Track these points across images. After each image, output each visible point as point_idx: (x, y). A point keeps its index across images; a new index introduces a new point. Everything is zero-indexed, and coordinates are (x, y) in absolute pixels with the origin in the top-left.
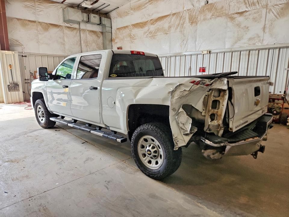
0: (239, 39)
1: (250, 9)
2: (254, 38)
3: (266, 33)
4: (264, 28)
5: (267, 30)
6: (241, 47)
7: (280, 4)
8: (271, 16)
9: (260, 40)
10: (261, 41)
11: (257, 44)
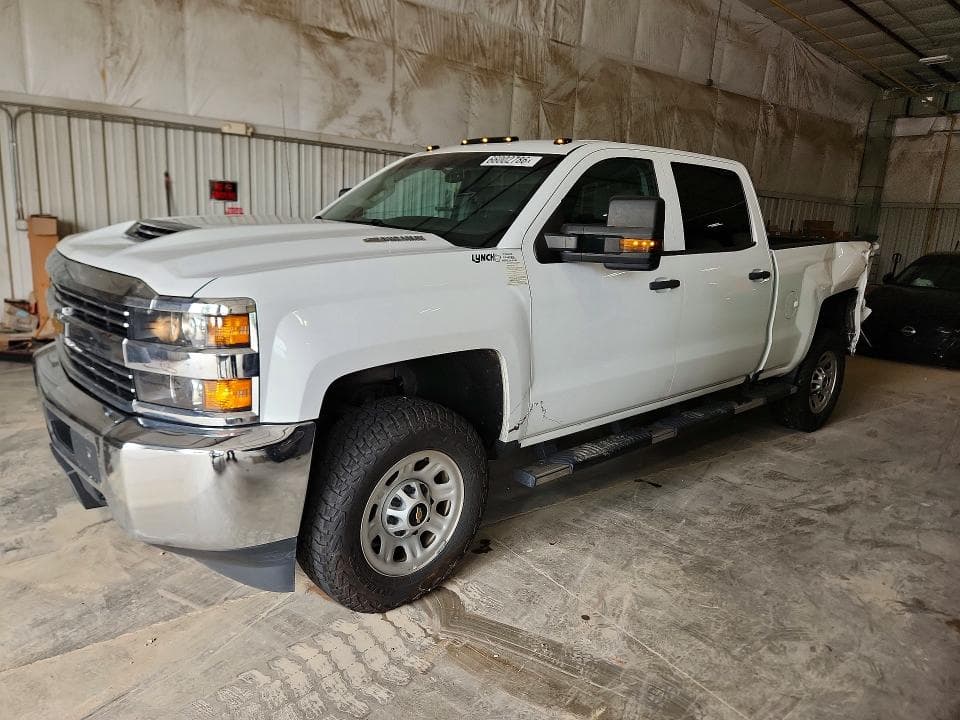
0: (337, 111)
1: (357, 35)
2: (372, 119)
3: (396, 114)
4: (393, 100)
5: (399, 108)
6: (342, 136)
7: (420, 53)
8: (403, 74)
9: (385, 128)
10: (388, 132)
11: (378, 136)
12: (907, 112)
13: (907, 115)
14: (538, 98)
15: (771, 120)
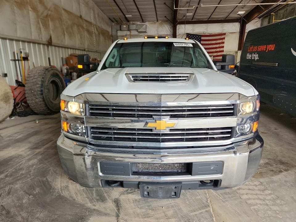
12: (120, 29)
13: (121, 30)
14: (38, 16)
15: (95, 30)
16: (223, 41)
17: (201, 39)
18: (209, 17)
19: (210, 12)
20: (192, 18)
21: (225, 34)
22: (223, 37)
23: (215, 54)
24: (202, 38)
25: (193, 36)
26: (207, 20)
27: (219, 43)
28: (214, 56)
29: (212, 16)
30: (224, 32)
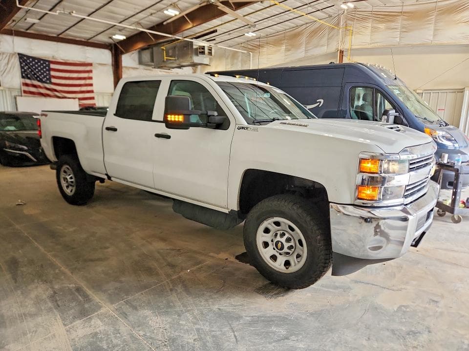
16: (90, 75)
17: (49, 67)
18: (61, 32)
19: (66, 25)
20: (27, 28)
21: (91, 65)
22: (88, 68)
23: (81, 96)
24: (52, 66)
25: (33, 61)
26: (55, 35)
27: (84, 79)
28: (80, 99)
29: (67, 32)
30: (89, 61)
